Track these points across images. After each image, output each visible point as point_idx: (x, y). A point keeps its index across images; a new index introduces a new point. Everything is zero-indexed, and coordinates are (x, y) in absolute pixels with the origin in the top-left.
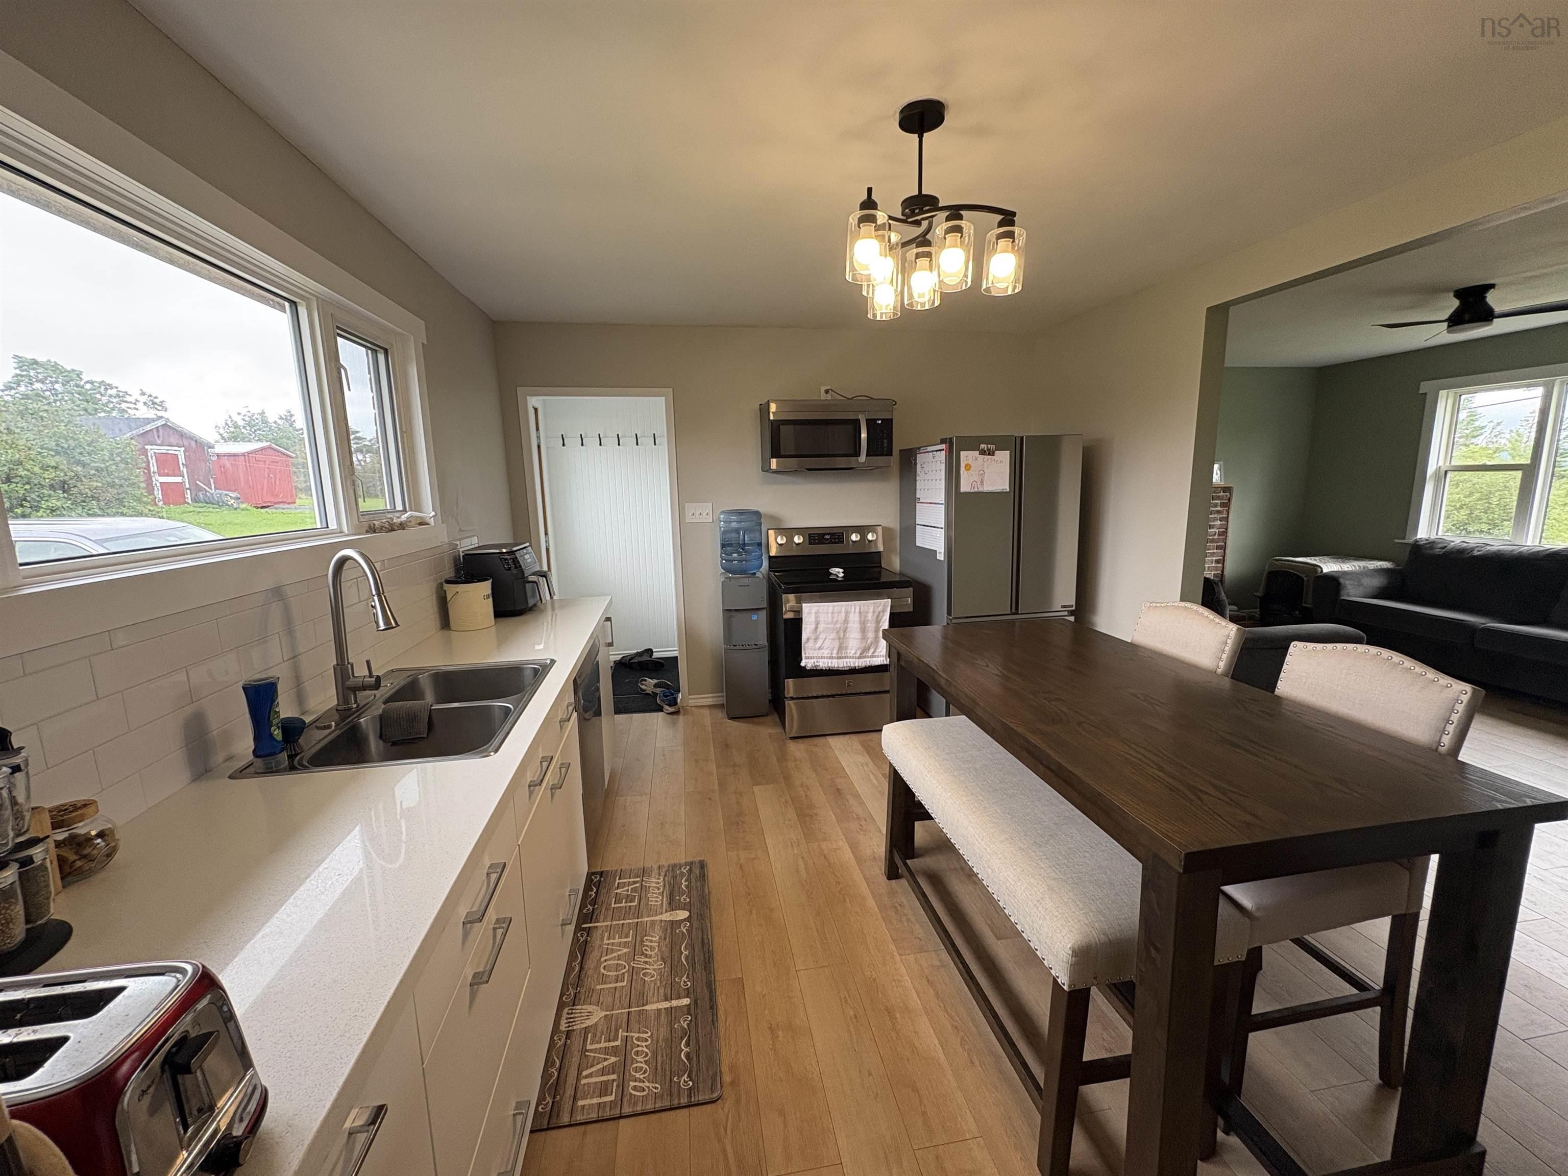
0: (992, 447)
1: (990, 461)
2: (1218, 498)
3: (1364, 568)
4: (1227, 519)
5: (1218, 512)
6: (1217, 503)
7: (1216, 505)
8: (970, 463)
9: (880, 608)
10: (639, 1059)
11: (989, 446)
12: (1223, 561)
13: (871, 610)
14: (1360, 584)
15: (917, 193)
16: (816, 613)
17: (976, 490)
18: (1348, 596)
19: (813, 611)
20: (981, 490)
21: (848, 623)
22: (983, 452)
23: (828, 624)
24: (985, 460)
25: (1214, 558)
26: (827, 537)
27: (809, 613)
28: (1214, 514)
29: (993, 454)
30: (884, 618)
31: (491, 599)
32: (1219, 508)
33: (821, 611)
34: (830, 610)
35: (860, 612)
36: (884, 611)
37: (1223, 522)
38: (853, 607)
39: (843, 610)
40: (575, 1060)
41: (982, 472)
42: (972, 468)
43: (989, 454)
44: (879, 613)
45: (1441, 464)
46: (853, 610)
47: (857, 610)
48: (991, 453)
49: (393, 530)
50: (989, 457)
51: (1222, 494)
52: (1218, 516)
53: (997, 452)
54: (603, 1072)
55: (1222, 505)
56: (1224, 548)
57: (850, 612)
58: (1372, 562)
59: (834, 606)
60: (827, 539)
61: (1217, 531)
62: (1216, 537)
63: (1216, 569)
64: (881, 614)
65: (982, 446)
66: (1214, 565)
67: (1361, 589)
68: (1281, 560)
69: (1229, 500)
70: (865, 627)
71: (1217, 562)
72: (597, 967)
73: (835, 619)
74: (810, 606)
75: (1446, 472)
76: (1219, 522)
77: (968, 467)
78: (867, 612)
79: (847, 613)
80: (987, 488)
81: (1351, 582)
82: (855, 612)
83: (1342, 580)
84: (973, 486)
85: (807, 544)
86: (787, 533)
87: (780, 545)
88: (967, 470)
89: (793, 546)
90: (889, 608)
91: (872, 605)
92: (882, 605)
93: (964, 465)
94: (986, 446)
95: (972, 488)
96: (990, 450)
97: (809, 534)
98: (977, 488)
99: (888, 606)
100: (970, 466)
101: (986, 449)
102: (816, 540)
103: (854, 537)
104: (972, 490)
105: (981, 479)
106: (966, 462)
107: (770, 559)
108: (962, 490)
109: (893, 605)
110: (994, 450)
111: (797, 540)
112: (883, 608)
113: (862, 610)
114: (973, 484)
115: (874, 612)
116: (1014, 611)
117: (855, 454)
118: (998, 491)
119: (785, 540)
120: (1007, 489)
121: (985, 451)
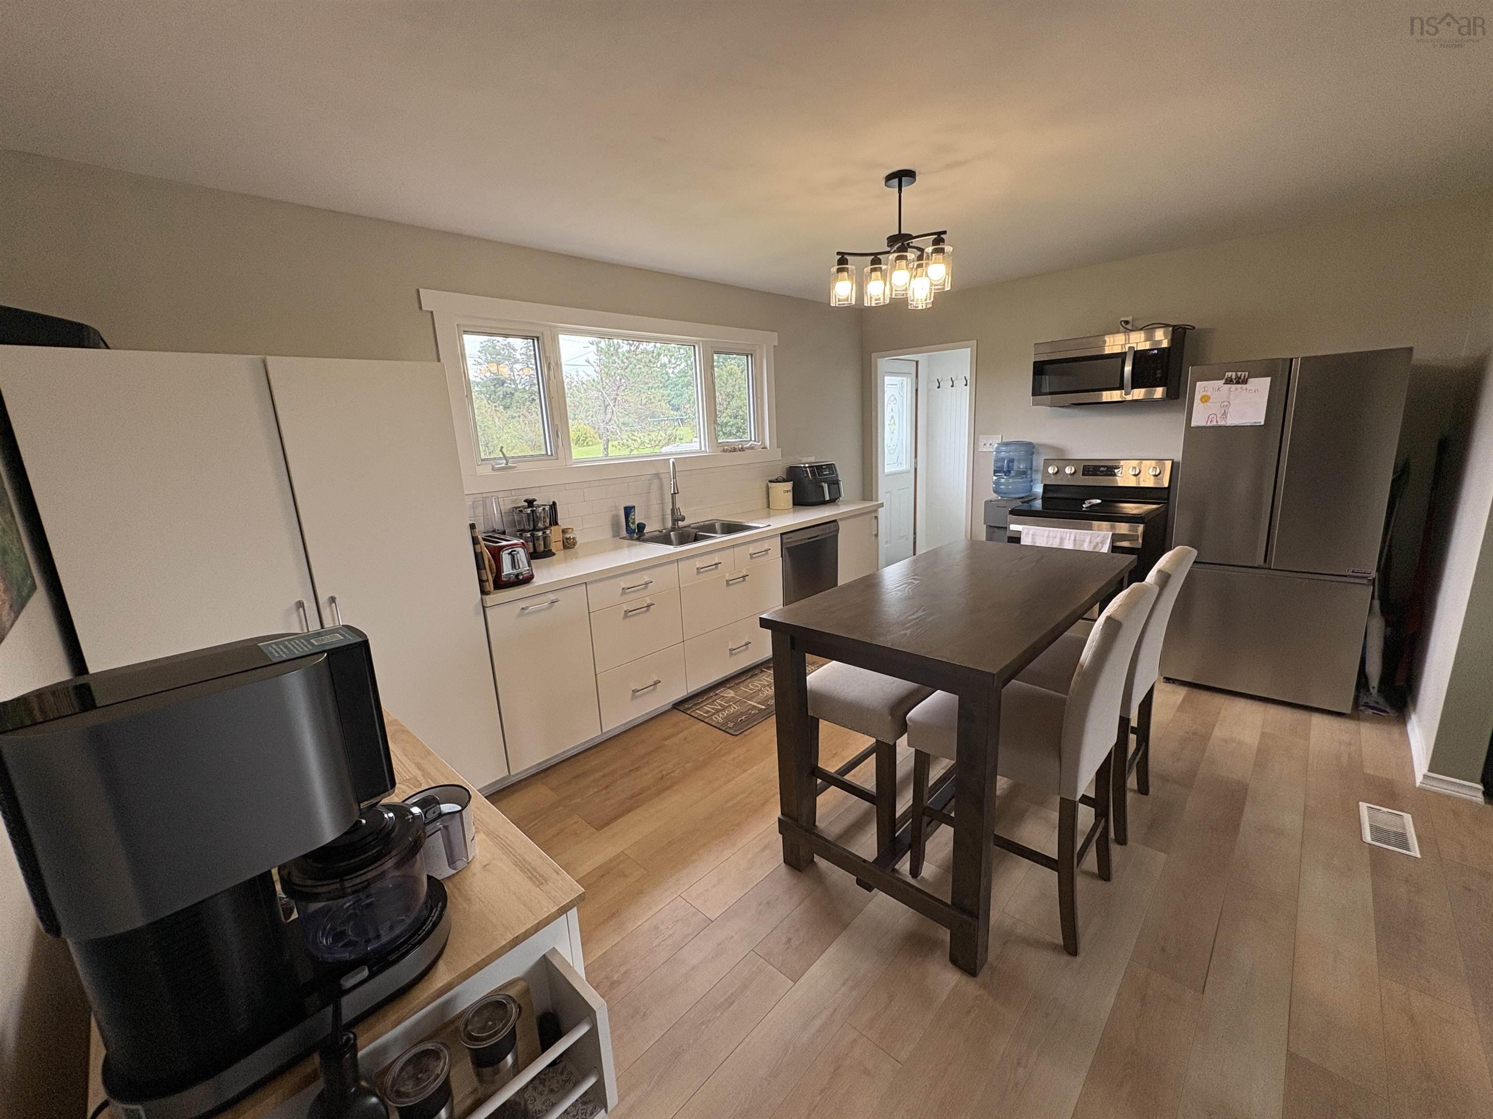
0: (1245, 374)
1: (1239, 390)
8: (1209, 393)
9: (1098, 540)
10: (727, 712)
11: (1239, 374)
13: (1088, 540)
15: (897, 233)
16: (1033, 535)
17: (1214, 423)
19: (1031, 533)
20: (1222, 423)
22: (1229, 381)
24: (1232, 389)
26: (1102, 469)
27: (1027, 534)
29: (1245, 382)
31: (790, 494)
33: (1037, 533)
34: (1046, 534)
35: (1075, 540)
36: (1103, 542)
38: (1068, 534)
39: (1058, 536)
40: (710, 701)
41: (1226, 403)
42: (1211, 400)
43: (1238, 383)
44: (1097, 544)
46: (1069, 537)
47: (1072, 538)
48: (1241, 381)
49: (734, 451)
50: (1239, 386)
53: (1251, 380)
54: (712, 709)
57: (1066, 538)
59: (1049, 531)
60: (1102, 471)
64: (1100, 545)
65: (1228, 374)
72: (749, 683)
73: (1050, 543)
74: (1028, 529)
77: (1205, 399)
78: (1084, 541)
80: (1233, 420)
84: (1210, 420)
85: (1075, 475)
86: (1060, 464)
87: (1050, 474)
88: (1203, 402)
89: (1059, 476)
90: (1109, 541)
91: (1089, 535)
92: (1101, 536)
93: (1200, 397)
94: (1234, 374)
95: (1209, 422)
96: (1240, 378)
97: (1084, 466)
98: (1217, 422)
99: (1108, 538)
100: (1209, 398)
101: (1234, 377)
102: (1091, 471)
103: (1132, 471)
104: (1209, 424)
105: (1223, 411)
106: (1205, 393)
107: (1045, 486)
108: (1193, 424)
109: (1116, 537)
110: (1246, 377)
111: (1068, 470)
112: (1102, 539)
113: (1078, 538)
114: (1210, 417)
115: (1090, 542)
116: (1267, 566)
117: (1121, 387)
118: (1249, 424)
119: (1056, 469)
120: (1260, 423)
121: (1232, 379)
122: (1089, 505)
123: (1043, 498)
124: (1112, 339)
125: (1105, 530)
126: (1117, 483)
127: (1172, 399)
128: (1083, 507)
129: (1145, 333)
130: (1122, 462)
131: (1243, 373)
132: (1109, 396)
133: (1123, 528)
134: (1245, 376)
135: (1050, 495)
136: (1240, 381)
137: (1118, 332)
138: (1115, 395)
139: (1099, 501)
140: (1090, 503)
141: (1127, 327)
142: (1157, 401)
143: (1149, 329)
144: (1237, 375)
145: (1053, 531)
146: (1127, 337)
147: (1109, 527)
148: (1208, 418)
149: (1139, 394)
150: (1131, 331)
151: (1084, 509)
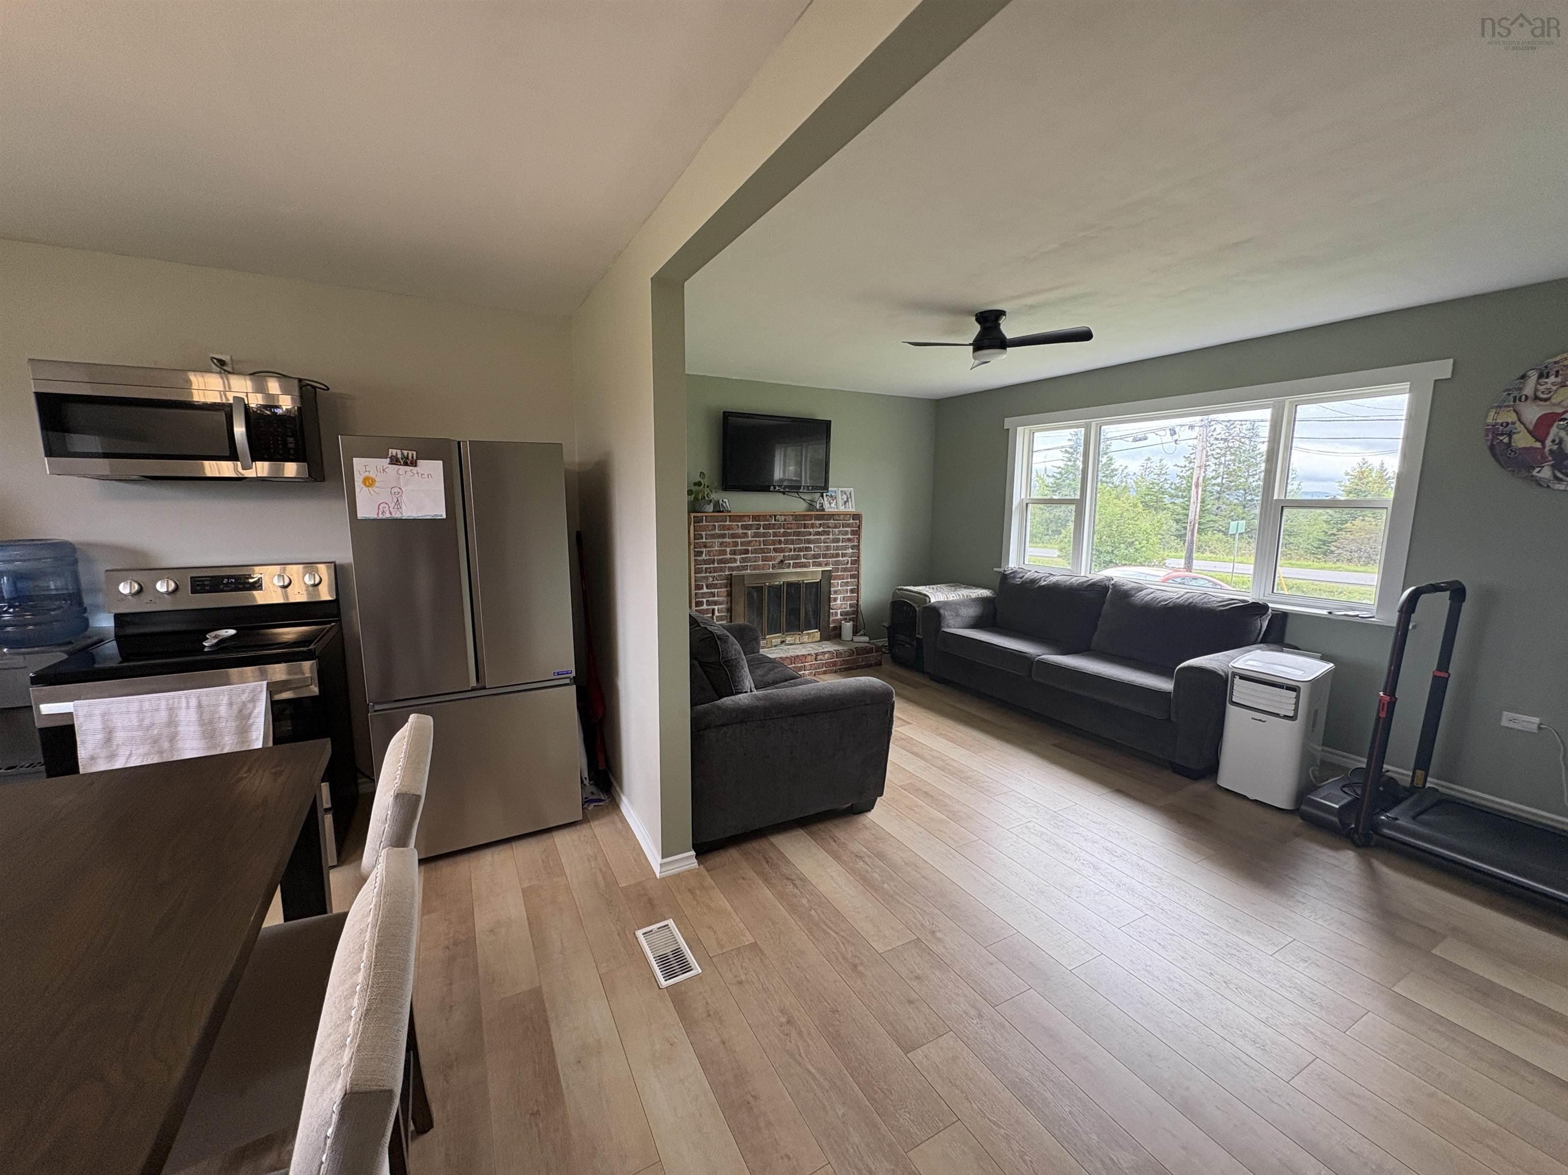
0: (412, 454)
1: (408, 474)
2: (848, 525)
3: (967, 596)
4: (858, 547)
5: (849, 540)
6: (847, 531)
7: (846, 533)
8: (372, 475)
9: (244, 696)
11: (405, 452)
12: (856, 590)
13: (225, 702)
14: (957, 615)
16: (103, 715)
17: (387, 515)
18: (949, 627)
19: (98, 712)
20: (397, 515)
21: (176, 727)
22: (394, 461)
23: (132, 730)
24: (401, 472)
25: (849, 588)
26: (226, 581)
27: (90, 716)
28: (845, 542)
29: (414, 464)
30: (256, 711)
32: (849, 536)
33: (113, 711)
35: (199, 705)
36: (253, 700)
37: (855, 551)
38: (184, 700)
41: (396, 490)
42: (377, 484)
43: (406, 464)
44: (243, 702)
45: (1023, 497)
46: (184, 705)
47: (193, 703)
50: (408, 468)
51: (851, 521)
52: (850, 544)
53: (420, 462)
55: (853, 533)
56: (857, 577)
57: (180, 708)
58: (976, 591)
59: (141, 702)
60: (226, 585)
61: (850, 559)
62: (849, 565)
63: (851, 598)
64: (250, 706)
65: (393, 452)
66: (849, 595)
67: (959, 619)
68: (902, 589)
69: (859, 527)
70: (214, 730)
71: (852, 591)
73: (147, 722)
74: (89, 705)
75: (1027, 504)
76: (851, 551)
77: (369, 482)
78: (218, 705)
79: (171, 709)
80: (409, 512)
81: (949, 613)
82: (188, 707)
83: (942, 611)
84: (381, 510)
85: (178, 594)
86: (143, 577)
87: (125, 595)
88: (367, 486)
89: (145, 597)
90: (264, 696)
91: (226, 693)
92: (248, 691)
93: (361, 480)
94: (399, 452)
95: (380, 513)
96: (407, 458)
97: (191, 578)
98: (391, 513)
99: (261, 691)
100: (373, 481)
101: (399, 456)
102: (207, 585)
103: (279, 581)
104: (381, 516)
105: (395, 500)
106: (367, 474)
107: (118, 617)
108: (360, 515)
109: (273, 689)
110: (415, 458)
111: (161, 587)
112: (252, 695)
113: (204, 703)
114: (381, 507)
115: (231, 704)
116: (480, 685)
117: (233, 456)
118: (429, 518)
119: (136, 587)
120: (441, 516)
121: (398, 458)
122: (215, 641)
123: (118, 638)
124: (201, 379)
125: (251, 679)
126: (256, 601)
127: (316, 480)
128: (205, 647)
129: (251, 380)
130: (257, 569)
131: (410, 453)
132: (213, 468)
133: (279, 672)
134: (413, 457)
135: (130, 630)
136: (409, 462)
137: (210, 371)
138: (226, 469)
139: (232, 632)
140: (215, 637)
141: (223, 367)
142: (290, 481)
143: (258, 376)
144: (402, 454)
145: (150, 700)
146: (226, 382)
147: (257, 673)
148: (379, 508)
149: (262, 469)
150: (229, 373)
151: (206, 650)
